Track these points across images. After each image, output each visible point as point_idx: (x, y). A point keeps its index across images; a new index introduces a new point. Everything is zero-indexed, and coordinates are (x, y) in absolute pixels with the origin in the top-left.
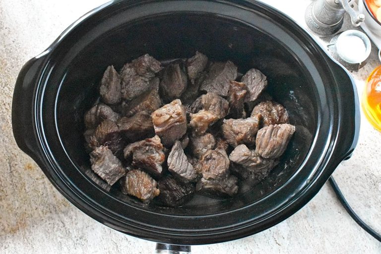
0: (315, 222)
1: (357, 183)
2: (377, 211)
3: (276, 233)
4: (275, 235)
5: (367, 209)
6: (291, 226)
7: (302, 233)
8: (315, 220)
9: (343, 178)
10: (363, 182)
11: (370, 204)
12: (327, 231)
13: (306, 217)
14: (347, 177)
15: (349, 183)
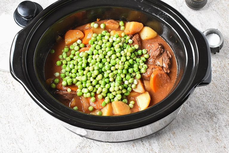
0: (175, 142)
1: (200, 117)
2: (213, 134)
3: (151, 150)
4: (150, 151)
5: (207, 133)
6: (160, 146)
7: (167, 150)
8: (175, 141)
9: (191, 115)
10: (204, 117)
11: (209, 130)
12: (183, 147)
13: (170, 139)
14: (194, 114)
15: (195, 118)
